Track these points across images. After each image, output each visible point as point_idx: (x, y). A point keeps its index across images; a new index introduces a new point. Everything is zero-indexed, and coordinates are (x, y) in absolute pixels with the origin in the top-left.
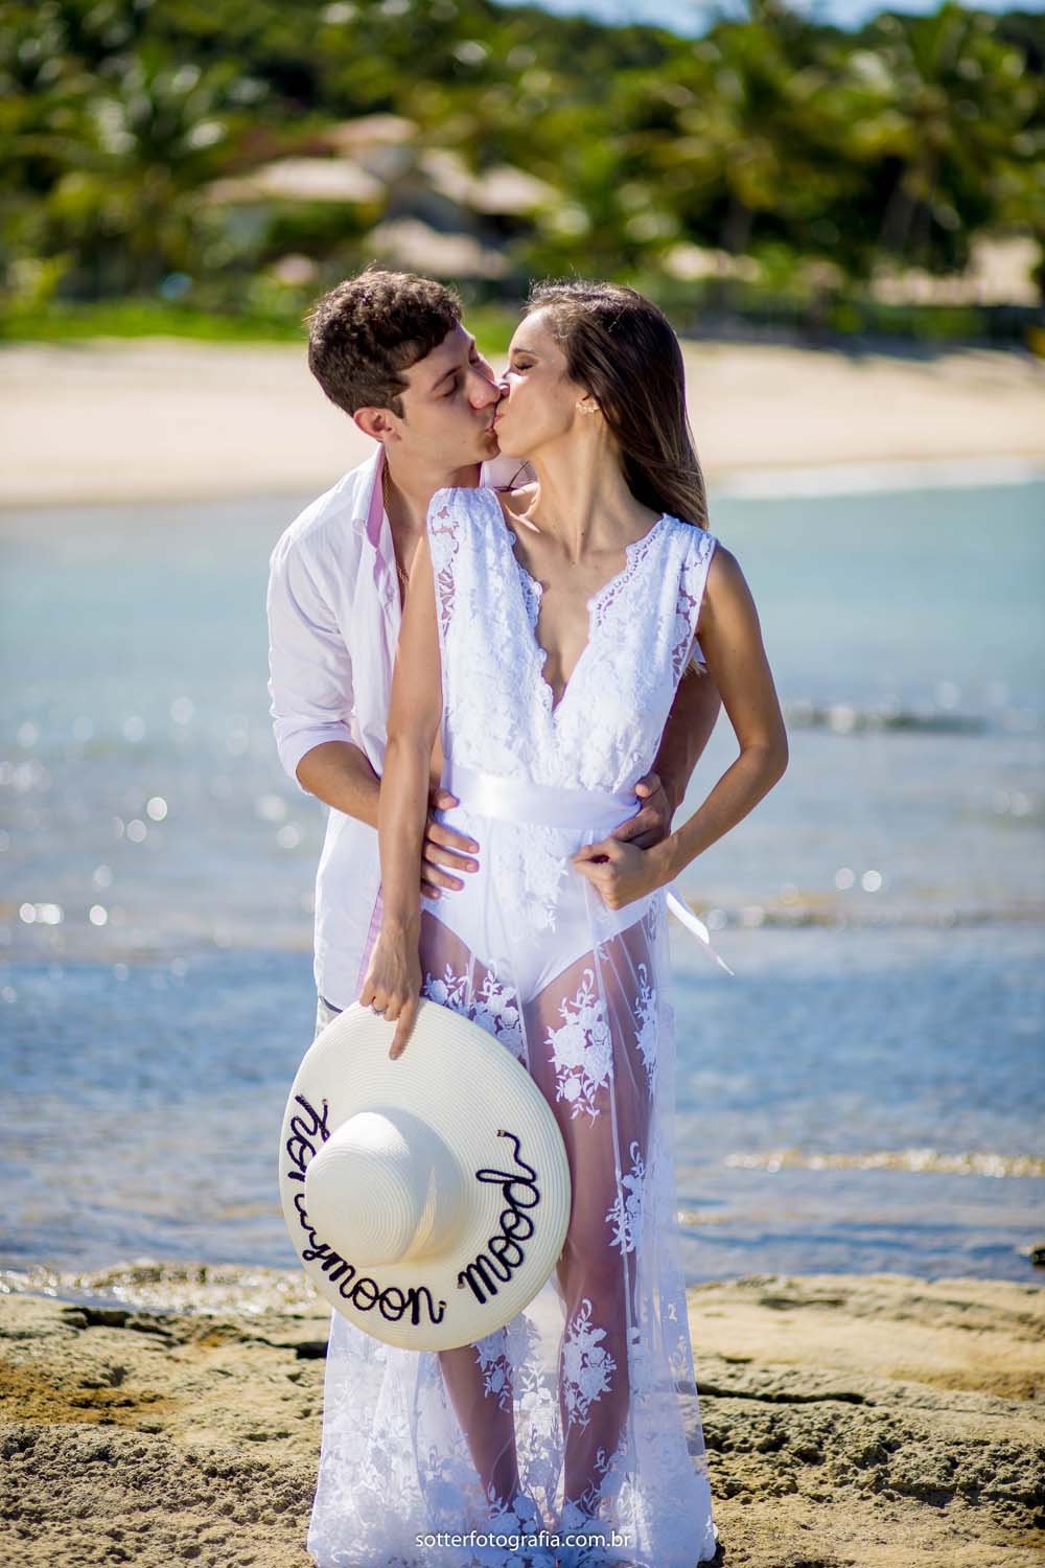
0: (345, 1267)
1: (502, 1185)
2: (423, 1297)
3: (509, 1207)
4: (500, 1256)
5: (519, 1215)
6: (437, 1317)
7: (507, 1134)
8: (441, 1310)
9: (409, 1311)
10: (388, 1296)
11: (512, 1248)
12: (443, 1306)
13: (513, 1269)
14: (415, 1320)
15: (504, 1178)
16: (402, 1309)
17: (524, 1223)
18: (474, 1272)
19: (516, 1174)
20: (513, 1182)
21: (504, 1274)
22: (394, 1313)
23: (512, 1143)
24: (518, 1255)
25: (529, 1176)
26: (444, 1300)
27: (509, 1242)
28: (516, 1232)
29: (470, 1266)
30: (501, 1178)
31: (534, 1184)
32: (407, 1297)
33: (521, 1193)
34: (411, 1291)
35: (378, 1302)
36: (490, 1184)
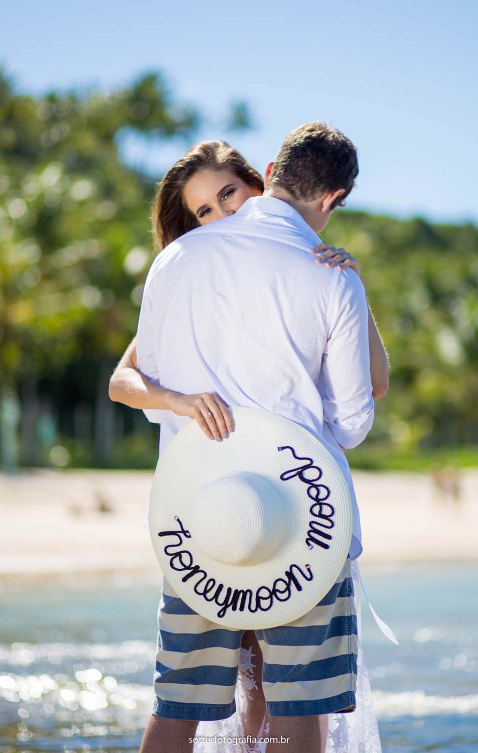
0: (245, 594)
1: (297, 477)
2: (295, 572)
3: (309, 485)
4: (321, 515)
5: (316, 486)
6: (309, 577)
7: (283, 448)
8: (309, 570)
9: (293, 587)
10: (277, 588)
11: (324, 507)
12: (308, 567)
13: (331, 518)
14: (299, 588)
15: (296, 472)
16: (288, 589)
17: (321, 489)
18: (313, 534)
19: (301, 466)
20: (302, 471)
21: (328, 524)
22: (286, 595)
23: (289, 450)
24: (329, 508)
25: (308, 462)
26: (307, 564)
27: (321, 505)
28: (321, 497)
29: (309, 533)
30: (294, 473)
31: (314, 465)
32: (287, 579)
33: (310, 474)
34: (287, 573)
35: (274, 597)
36: (291, 479)
